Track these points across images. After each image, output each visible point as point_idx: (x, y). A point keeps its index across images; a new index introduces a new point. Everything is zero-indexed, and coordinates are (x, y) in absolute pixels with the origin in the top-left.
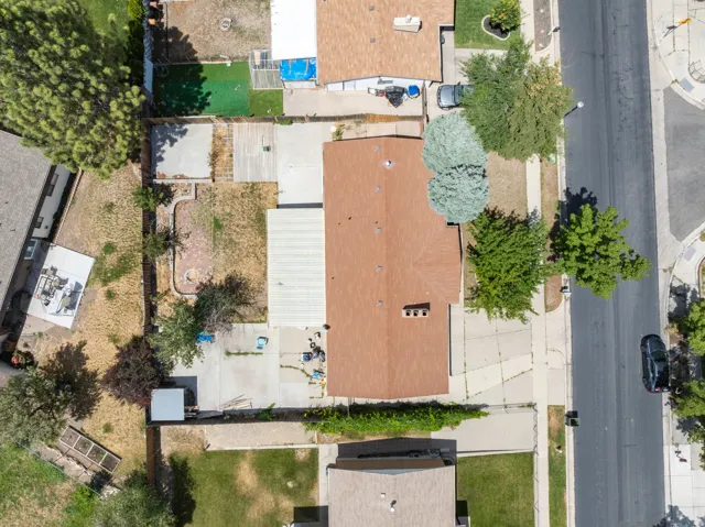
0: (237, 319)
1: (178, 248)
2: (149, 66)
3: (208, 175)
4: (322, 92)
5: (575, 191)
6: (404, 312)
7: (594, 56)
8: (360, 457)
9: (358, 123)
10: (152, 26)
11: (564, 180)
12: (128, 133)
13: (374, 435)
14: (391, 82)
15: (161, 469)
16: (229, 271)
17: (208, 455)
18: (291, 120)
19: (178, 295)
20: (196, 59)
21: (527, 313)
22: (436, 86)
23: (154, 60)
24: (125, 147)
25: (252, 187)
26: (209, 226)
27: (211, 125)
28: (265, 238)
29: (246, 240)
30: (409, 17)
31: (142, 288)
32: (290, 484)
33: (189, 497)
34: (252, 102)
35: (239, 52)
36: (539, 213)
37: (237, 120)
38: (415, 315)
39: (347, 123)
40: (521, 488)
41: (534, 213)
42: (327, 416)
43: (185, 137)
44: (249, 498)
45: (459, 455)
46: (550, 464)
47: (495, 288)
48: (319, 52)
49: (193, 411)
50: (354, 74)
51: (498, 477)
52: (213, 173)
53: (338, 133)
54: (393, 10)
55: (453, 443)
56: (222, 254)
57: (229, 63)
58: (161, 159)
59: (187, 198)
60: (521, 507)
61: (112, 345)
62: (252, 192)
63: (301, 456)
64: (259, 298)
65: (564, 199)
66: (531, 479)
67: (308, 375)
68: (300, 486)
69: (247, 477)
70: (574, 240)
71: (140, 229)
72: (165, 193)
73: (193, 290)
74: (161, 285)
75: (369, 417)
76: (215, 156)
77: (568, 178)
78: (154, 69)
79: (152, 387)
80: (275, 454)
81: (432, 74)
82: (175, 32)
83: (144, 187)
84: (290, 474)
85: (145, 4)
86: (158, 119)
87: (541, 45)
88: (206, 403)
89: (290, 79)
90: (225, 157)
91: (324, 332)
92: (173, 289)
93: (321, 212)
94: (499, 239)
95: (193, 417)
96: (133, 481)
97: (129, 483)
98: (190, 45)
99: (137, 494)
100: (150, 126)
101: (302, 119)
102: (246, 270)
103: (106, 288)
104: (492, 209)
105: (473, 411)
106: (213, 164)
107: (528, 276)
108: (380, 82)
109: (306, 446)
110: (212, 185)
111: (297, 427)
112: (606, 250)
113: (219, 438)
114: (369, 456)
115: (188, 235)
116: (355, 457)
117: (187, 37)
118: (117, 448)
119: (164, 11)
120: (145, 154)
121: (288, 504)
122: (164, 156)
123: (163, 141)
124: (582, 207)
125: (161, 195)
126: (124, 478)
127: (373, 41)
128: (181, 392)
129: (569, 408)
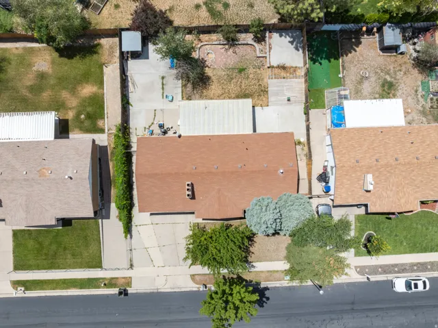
0: (184, 83)
1: (227, 47)
2: (337, 27)
3: (272, 64)
4: (325, 133)
5: (267, 293)
6: (189, 183)
7: (353, 303)
8: (100, 159)
9: (306, 155)
10: (362, 29)
11: (274, 286)
12: (296, 12)
13: (113, 167)
14: (332, 174)
15: (92, 39)
16: (213, 78)
17: (101, 66)
18: (307, 114)
19: (199, 46)
20: (342, 56)
21: (190, 261)
22: (331, 203)
23: (341, 31)
24: (287, 11)
25: (265, 91)
26: (240, 66)
27: (302, 65)
28: (234, 98)
29: (233, 87)
30: (373, 183)
31: (202, 25)
32: (83, 116)
33: (75, 55)
34: (317, 90)
35: (348, 81)
36: (253, 270)
37: (306, 81)
38: (188, 190)
39: (306, 148)
40: (79, 260)
41: (253, 266)
42: (125, 138)
43: (294, 49)
44: (74, 92)
45: (100, 220)
46: (94, 279)
47: (205, 239)
48: (349, 129)
49: (128, 57)
50: (336, 151)
51: (87, 246)
52: (273, 67)
53: (299, 143)
54: (377, 174)
55: (108, 217)
56: (224, 73)
57: (341, 76)
58: (281, 36)
59: (258, 52)
60: (67, 260)
61: (168, 8)
62: (262, 91)
63: (100, 123)
64: (197, 96)
65: (262, 286)
66: (85, 267)
67: (150, 127)
68: (82, 122)
69: (88, 90)
70: (236, 289)
71: (238, 24)
72: (260, 39)
73: (202, 56)
74: (204, 37)
75: (124, 163)
76: (283, 68)
77: (275, 288)
78: (335, 31)
79: (142, 31)
80: (102, 107)
81: (337, 199)
82: (359, 43)
83: (264, 25)
84: (89, 116)
85: (375, 24)
86: (305, 33)
87: (358, 270)
88: (132, 64)
89: (332, 112)
90: (283, 74)
91: (177, 135)
92: (202, 44)
93: (251, 132)
94: (236, 242)
95: (124, 57)
96: (85, 23)
97: (83, 19)
98: (351, 52)
99: (77, 22)
100: (301, 29)
101: (308, 120)
102: (214, 88)
103: (202, 4)
104: (255, 240)
105: (128, 229)
106: (278, 67)
107: (215, 262)
108: (332, 168)
109: (106, 126)
110: (266, 67)
111: (118, 120)
112: (230, 308)
113: (111, 73)
114: (100, 165)
115: (235, 52)
116: (100, 156)
117: (355, 51)
118: (105, 11)
119: (371, 36)
120: (284, 26)
121: (70, 115)
122: (283, 37)
123: (292, 37)
124: (257, 294)
125: (259, 35)
126: (86, 16)
127: (357, 162)
128: (139, 49)
129: (130, 291)
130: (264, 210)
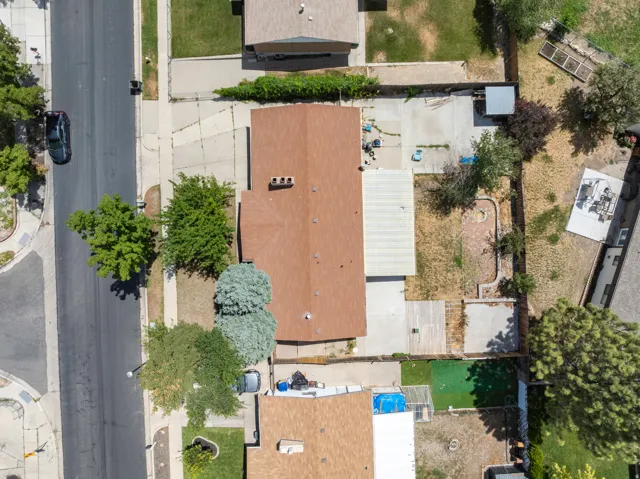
0: (439, 177)
1: (493, 240)
2: (523, 404)
3: (467, 306)
4: (366, 384)
5: (131, 297)
6: (293, 182)
7: (113, 423)
8: (329, 55)
9: (333, 356)
10: (521, 441)
11: (142, 306)
12: (544, 339)
13: (317, 74)
14: (304, 394)
15: (504, 45)
16: (447, 219)
17: (464, 57)
18: (394, 357)
19: (494, 199)
20: (480, 412)
21: (179, 182)
22: (262, 391)
23: (518, 410)
24: (546, 327)
25: (428, 296)
26: (465, 260)
27: (465, 352)
28: (417, 250)
29: (433, 249)
30: (291, 453)
31: (524, 204)
32: (391, 31)
33: (479, 21)
34: (429, 374)
35: (442, 419)
36: (166, 275)
37: (443, 356)
38: (283, 179)
39: (343, 356)
40: (183, 26)
41: (170, 276)
42: (359, 90)
43: (490, 340)
44: (427, 18)
45: (240, 55)
46: (156, 47)
47: (210, 204)
48: (371, 420)
49: (477, 96)
50: (339, 400)
51: (203, 36)
52: (463, 308)
53: (351, 346)
54: (303, 460)
55: (245, 66)
56: (454, 235)
57: (451, 409)
58: (509, 320)
59: (485, 285)
60: (184, 9)
61: (549, 154)
62: (429, 291)
63: (381, 56)
64: (421, 196)
65: (141, 289)
66: (173, 33)
67: (376, 127)
68: (382, 30)
69: (429, 38)
70: (137, 247)
71: (527, 256)
72: (505, 289)
73: (479, 203)
74: (507, 207)
75: (322, 89)
76: (462, 323)
77: (138, 308)
78: (517, 401)
79: (514, 116)
80: (404, 58)
81: (267, 401)
82: (499, 437)
83: (525, 294)
84: (390, 40)
85: (528, 460)
86: (513, 355)
87: (163, 432)
88: (466, 103)
89: (396, 395)
90: (453, 323)
91: (363, 164)
92: (497, 204)
93: (368, 271)
94: (206, 248)
95: (476, 90)
96: (527, 34)
97: (532, 31)
98: (485, 425)
99: (527, 21)
100: (520, 349)
101: (385, 359)
102: (432, 221)
103: (555, 204)
104: (210, 279)
105: (227, 95)
106: (464, 316)
107: (177, 217)
108: (314, 394)
109: (376, 64)
110: (464, 297)
111: (385, 81)
112: (109, 237)
113: (453, 72)
114: (321, 56)
115: (485, 251)
116: (332, 54)
117: (488, 432)
118: (543, 64)
119: (509, 456)
120: (522, 322)
121: (392, 13)
122: (507, 323)
123: (507, 335)
124: (129, 278)
125: (510, 286)
126: (536, 37)
127: (322, 431)
128: (490, 111)
129: (138, 98)
130: (252, 287)
